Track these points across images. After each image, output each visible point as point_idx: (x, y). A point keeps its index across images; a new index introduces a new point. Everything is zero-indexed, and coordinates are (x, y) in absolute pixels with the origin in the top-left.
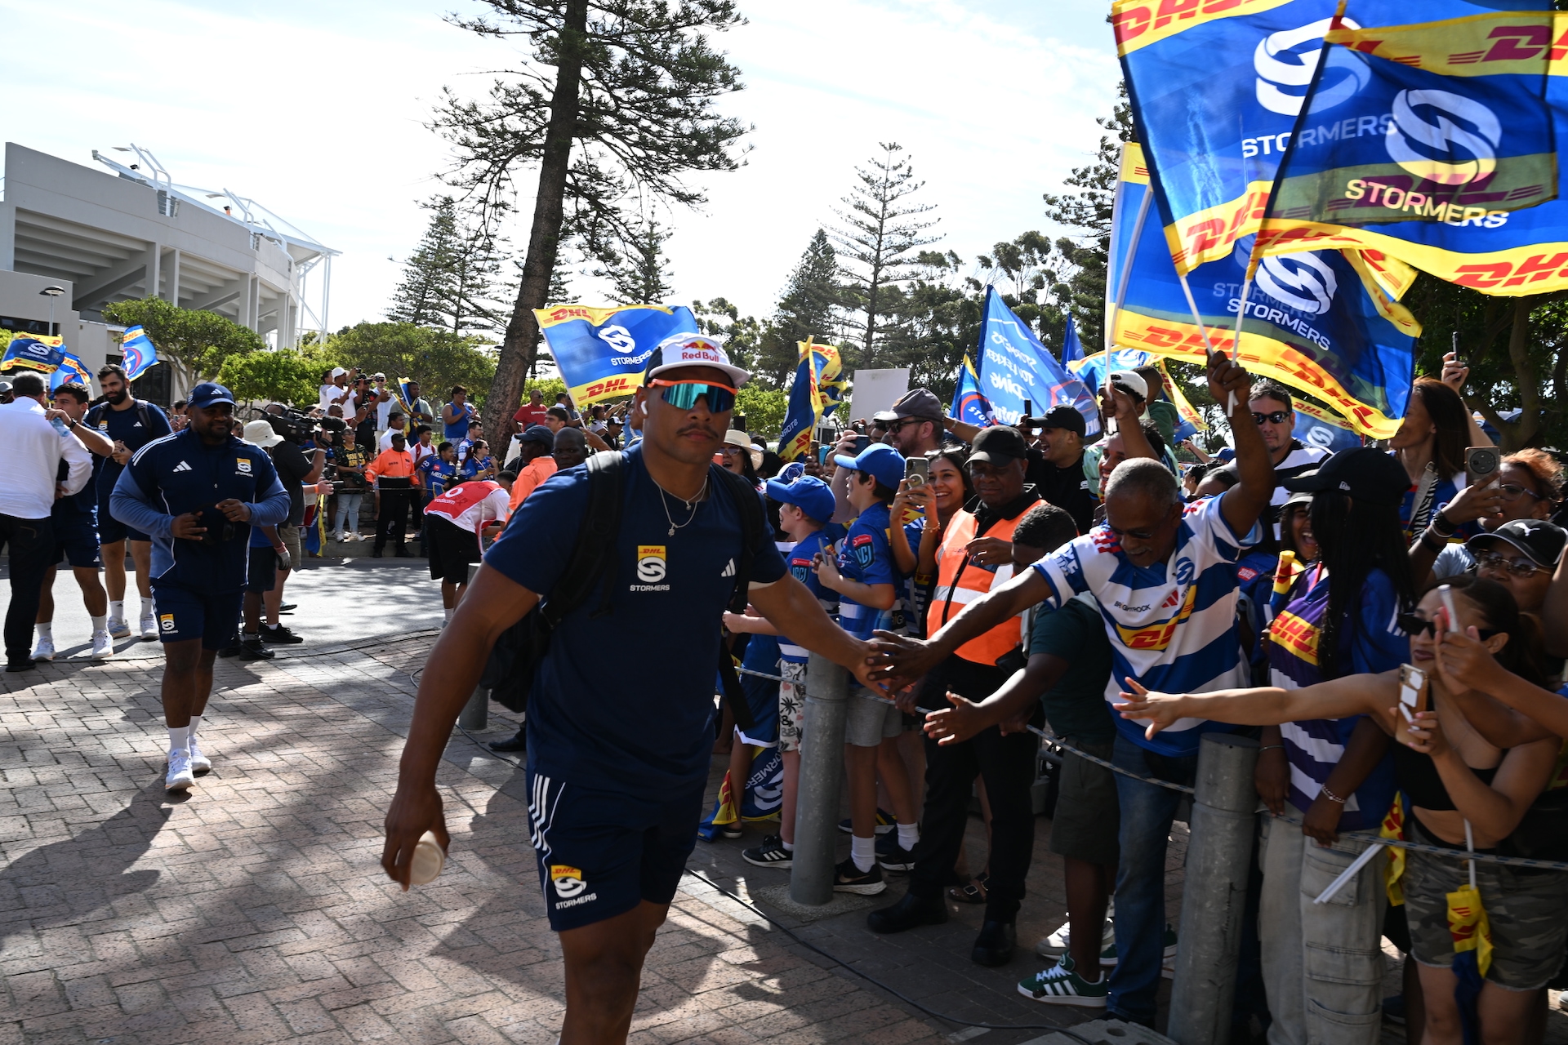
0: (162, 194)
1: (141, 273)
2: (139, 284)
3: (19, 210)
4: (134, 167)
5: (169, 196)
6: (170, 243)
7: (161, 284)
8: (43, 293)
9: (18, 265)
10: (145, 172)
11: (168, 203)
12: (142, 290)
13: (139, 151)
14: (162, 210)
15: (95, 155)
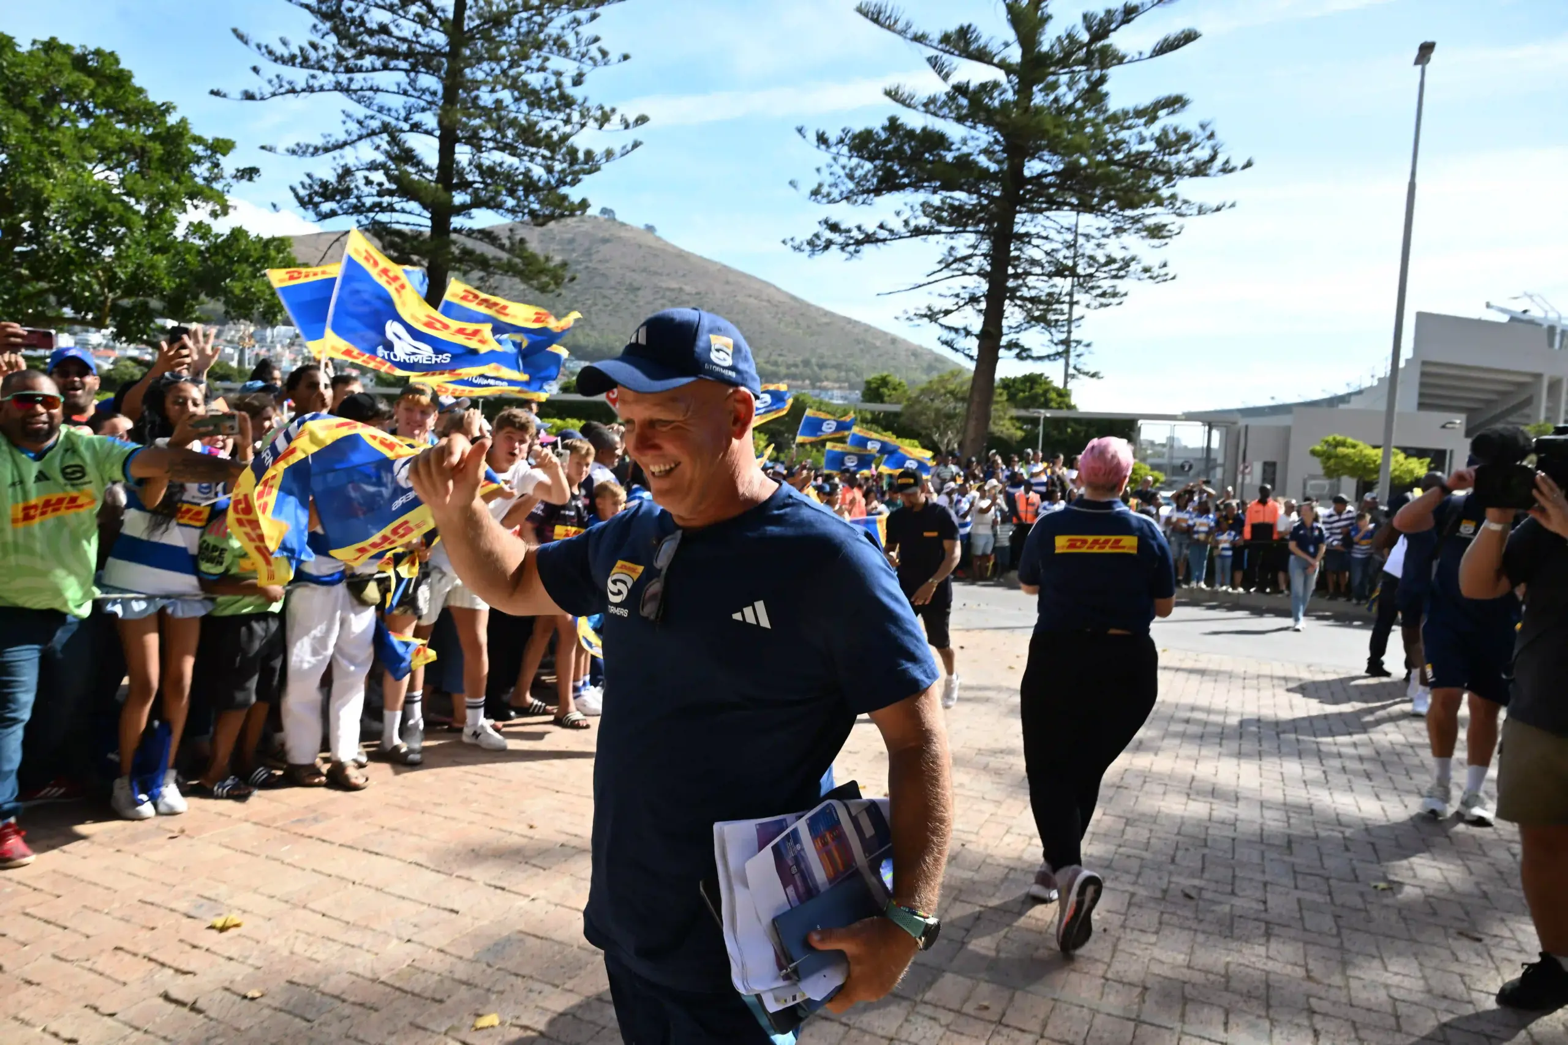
0: (1552, 329)
1: (1528, 402)
2: (1527, 411)
3: (1424, 363)
4: (1525, 312)
5: (1558, 331)
6: (1557, 373)
7: (1548, 409)
8: (1444, 427)
9: (1422, 406)
10: (1536, 313)
11: (1557, 339)
12: (1528, 416)
13: (1531, 297)
14: (1551, 344)
15: (1488, 306)
